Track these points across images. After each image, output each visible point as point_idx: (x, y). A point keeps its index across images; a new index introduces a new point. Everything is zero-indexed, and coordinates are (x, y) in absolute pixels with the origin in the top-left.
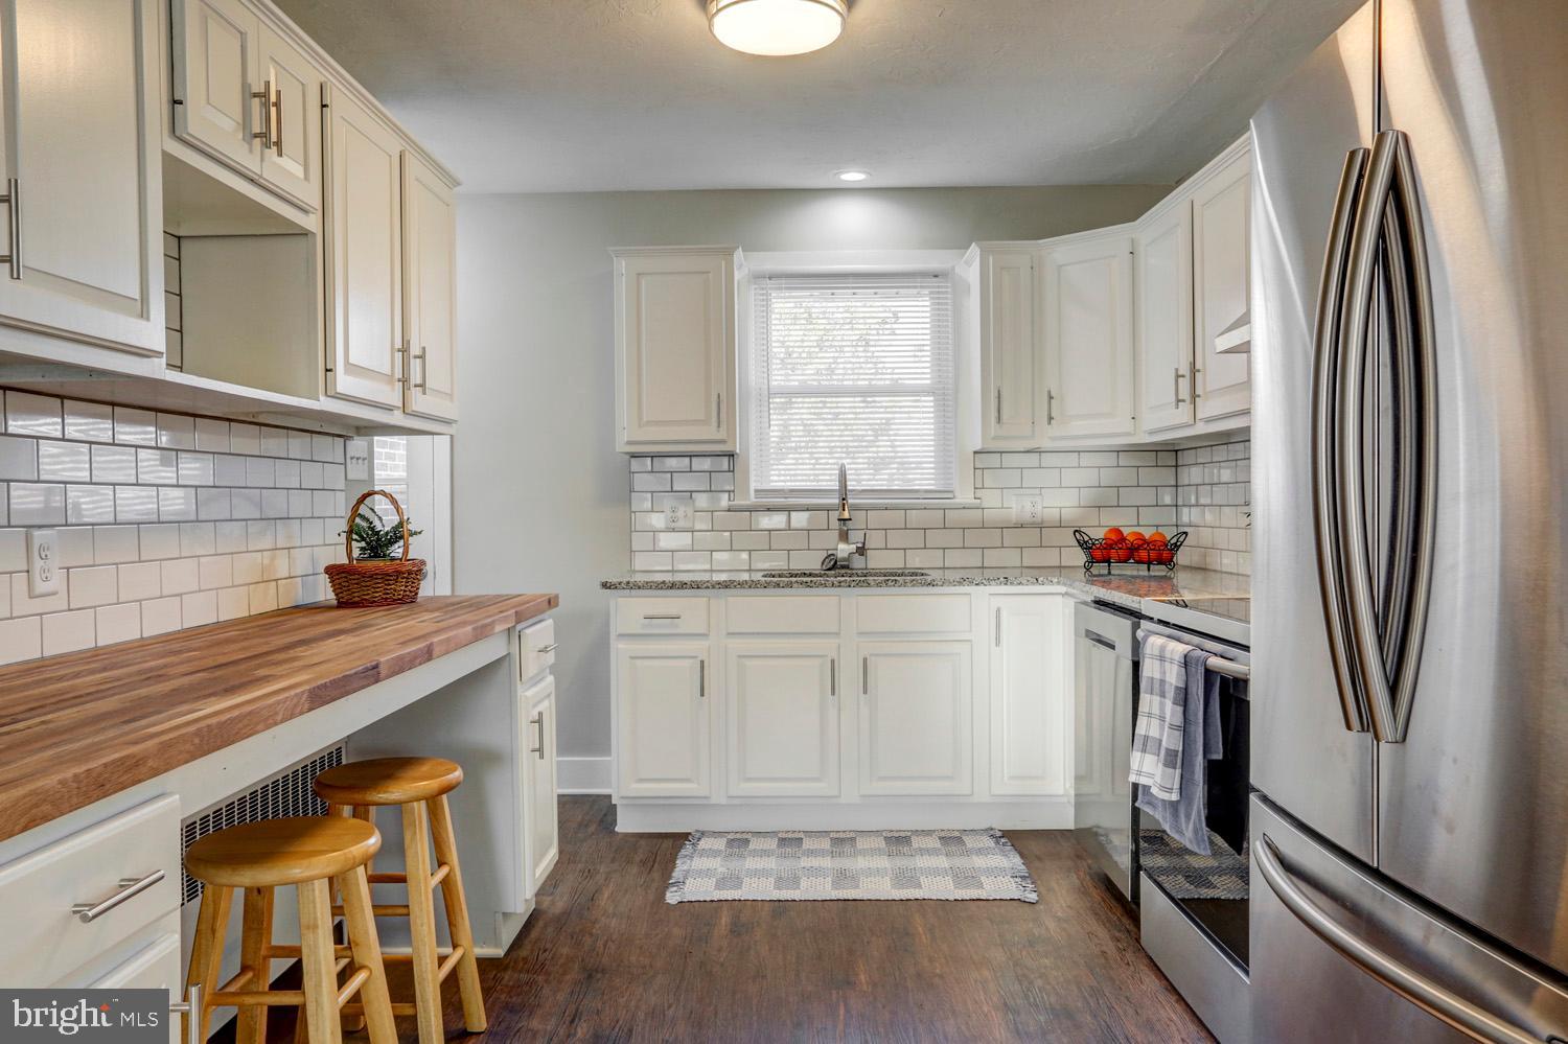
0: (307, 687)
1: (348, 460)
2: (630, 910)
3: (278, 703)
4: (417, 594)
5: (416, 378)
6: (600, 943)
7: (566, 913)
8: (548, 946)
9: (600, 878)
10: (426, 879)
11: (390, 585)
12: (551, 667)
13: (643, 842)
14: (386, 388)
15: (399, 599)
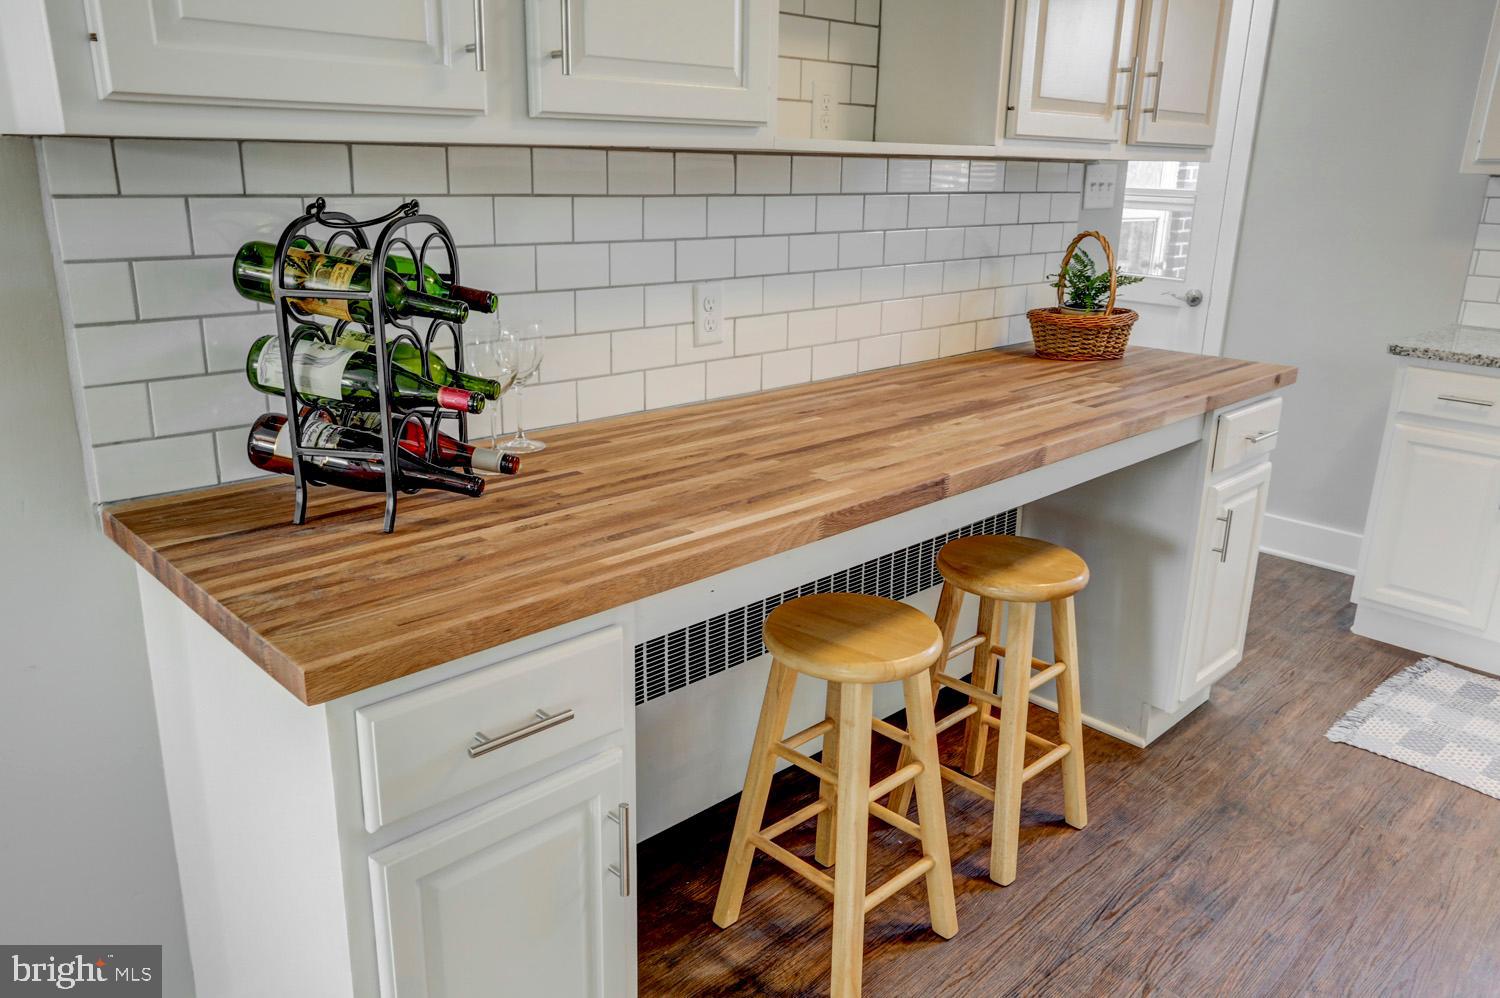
0: (821, 514)
1: (1088, 186)
2: (1315, 743)
3: (772, 534)
4: (1122, 350)
5: (1147, 102)
6: (1257, 773)
7: (1238, 720)
8: (1199, 753)
9: (1301, 687)
10: (1023, 680)
11: (1089, 340)
12: (1272, 452)
13: (1378, 656)
14: (1098, 119)
15: (1099, 355)
